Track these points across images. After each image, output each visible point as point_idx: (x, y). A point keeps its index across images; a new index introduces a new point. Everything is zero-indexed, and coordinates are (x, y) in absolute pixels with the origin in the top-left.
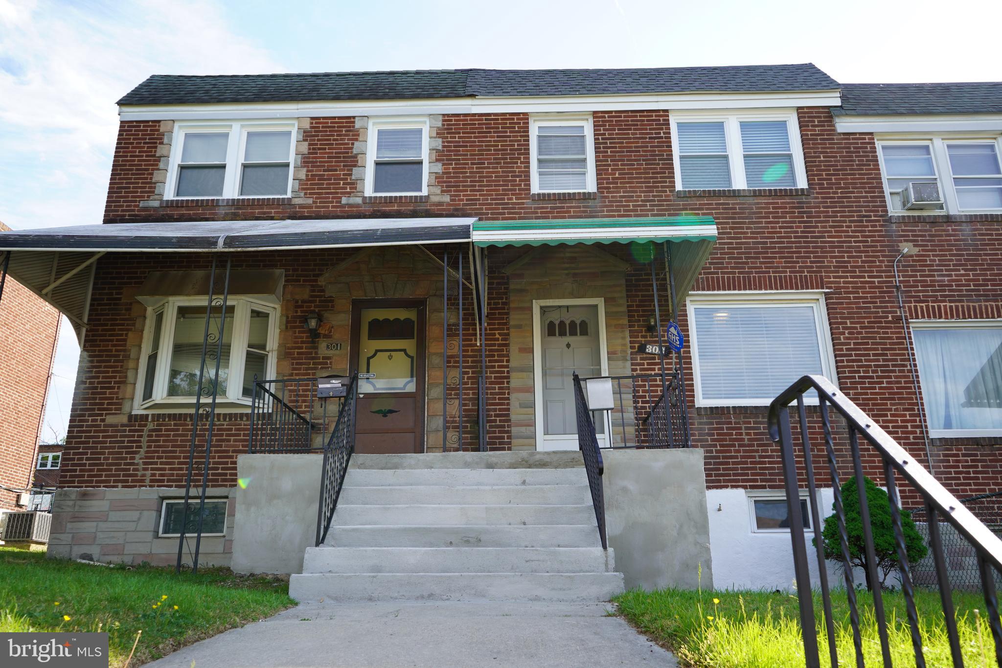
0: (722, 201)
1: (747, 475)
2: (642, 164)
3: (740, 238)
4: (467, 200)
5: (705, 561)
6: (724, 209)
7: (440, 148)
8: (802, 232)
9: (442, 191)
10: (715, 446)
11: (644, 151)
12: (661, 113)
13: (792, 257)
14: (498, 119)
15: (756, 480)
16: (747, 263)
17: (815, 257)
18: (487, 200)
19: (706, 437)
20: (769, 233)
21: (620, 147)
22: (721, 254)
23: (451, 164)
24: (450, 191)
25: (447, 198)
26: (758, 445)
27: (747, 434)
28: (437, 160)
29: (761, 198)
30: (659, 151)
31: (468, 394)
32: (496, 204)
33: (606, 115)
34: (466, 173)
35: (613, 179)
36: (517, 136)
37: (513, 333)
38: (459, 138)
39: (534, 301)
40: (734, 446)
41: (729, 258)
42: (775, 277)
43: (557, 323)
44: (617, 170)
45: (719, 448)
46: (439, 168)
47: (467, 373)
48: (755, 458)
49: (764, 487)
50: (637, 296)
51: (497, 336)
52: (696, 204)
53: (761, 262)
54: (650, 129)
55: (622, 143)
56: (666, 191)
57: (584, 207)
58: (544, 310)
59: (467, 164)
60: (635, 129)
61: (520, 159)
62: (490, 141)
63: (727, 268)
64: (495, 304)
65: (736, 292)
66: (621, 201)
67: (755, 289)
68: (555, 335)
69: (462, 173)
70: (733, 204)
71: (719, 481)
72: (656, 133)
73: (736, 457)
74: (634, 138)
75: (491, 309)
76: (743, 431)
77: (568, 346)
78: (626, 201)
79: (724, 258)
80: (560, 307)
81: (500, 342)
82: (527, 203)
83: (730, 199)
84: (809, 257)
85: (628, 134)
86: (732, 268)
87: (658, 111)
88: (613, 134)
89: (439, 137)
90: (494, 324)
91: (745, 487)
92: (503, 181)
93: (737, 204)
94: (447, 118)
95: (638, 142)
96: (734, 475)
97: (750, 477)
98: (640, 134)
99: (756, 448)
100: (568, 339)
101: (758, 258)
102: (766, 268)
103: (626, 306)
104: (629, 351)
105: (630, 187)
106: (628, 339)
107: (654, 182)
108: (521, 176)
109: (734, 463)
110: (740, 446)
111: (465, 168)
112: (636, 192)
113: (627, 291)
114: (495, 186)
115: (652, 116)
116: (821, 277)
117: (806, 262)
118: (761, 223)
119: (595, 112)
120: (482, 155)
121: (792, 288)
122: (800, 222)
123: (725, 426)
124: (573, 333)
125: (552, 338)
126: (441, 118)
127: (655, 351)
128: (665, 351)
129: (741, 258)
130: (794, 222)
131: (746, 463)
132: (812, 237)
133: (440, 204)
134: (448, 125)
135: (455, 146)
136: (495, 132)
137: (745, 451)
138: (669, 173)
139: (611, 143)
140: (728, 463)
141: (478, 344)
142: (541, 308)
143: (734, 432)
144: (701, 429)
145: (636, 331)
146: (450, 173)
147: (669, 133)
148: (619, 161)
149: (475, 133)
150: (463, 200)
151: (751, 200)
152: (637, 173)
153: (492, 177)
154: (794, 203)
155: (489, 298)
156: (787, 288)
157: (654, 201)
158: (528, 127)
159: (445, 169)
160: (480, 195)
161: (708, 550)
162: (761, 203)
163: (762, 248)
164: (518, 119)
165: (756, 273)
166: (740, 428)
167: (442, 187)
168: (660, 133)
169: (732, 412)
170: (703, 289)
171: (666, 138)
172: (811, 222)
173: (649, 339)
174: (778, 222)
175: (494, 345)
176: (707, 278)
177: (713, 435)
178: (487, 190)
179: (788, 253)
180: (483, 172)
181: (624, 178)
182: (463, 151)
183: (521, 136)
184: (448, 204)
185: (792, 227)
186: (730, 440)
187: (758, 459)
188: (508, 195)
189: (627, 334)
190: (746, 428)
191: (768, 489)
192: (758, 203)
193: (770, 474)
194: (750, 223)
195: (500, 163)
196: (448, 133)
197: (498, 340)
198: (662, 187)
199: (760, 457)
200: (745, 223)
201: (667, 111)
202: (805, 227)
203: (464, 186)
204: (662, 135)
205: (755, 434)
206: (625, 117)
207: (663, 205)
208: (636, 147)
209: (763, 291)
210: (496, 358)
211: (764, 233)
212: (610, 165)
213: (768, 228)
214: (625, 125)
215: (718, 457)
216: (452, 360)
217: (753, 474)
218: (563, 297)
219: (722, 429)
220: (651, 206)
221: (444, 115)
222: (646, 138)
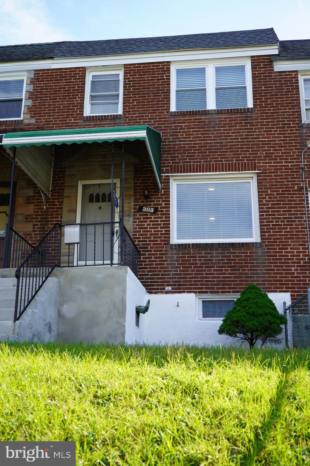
0: (198, 118)
1: (197, 285)
2: (151, 96)
3: (207, 140)
4: (45, 122)
5: (122, 333)
6: (198, 122)
7: (32, 90)
8: (246, 135)
9: (31, 117)
10: (180, 267)
11: (153, 88)
12: (166, 64)
13: (238, 151)
14: (67, 72)
15: (202, 288)
16: (209, 155)
17: (252, 151)
18: (57, 121)
19: (175, 262)
20: (225, 136)
21: (138, 86)
22: (194, 150)
23: (38, 100)
24: (36, 117)
25: (33, 121)
26: (206, 267)
27: (200, 260)
28: (29, 98)
29: (222, 114)
30: (162, 87)
31: (37, 237)
32: (62, 123)
33: (132, 66)
34: (46, 105)
35: (132, 106)
36: (77, 82)
37: (66, 201)
38: (43, 84)
39: (79, 181)
40: (191, 267)
41: (198, 153)
42: (226, 164)
43: (95, 194)
44: (135, 100)
45: (182, 269)
46: (30, 103)
47: (37, 225)
48: (203, 275)
49: (207, 292)
50: (141, 177)
51: (56, 203)
52: (181, 120)
53: (218, 155)
54: (158, 74)
55: (140, 83)
56: (164, 112)
57: (114, 124)
58: (84, 186)
59: (47, 100)
60: (148, 75)
61: (78, 95)
62: (61, 85)
63: (197, 159)
64: (56, 184)
65: (201, 173)
66: (136, 120)
67: (213, 171)
68: (93, 202)
69: (43, 105)
70: (204, 119)
71: (180, 289)
72: (161, 77)
73: (192, 274)
74: (148, 80)
75: (54, 187)
76: (197, 259)
77: (100, 208)
78: (139, 119)
79: (195, 153)
80: (94, 185)
81: (58, 206)
82: (80, 123)
83: (203, 116)
84: (249, 151)
85: (144, 78)
86: (200, 159)
87: (164, 62)
88: (135, 78)
89: (32, 84)
90: (55, 196)
91: (195, 292)
92: (67, 109)
93: (207, 119)
94: (37, 72)
95: (149, 83)
96: (190, 285)
97: (199, 286)
98: (151, 77)
99: (204, 269)
100: (101, 204)
101: (217, 152)
102: (221, 158)
103: (133, 183)
104: (133, 211)
105: (142, 111)
106: (133, 203)
107: (157, 107)
108: (78, 106)
109: (190, 278)
110: (195, 267)
111: (45, 102)
112: (146, 113)
113: (135, 174)
114: (62, 112)
115: (159, 66)
116: (255, 163)
117: (247, 154)
118: (221, 130)
119: (125, 65)
120: (56, 94)
121: (236, 171)
122: (245, 129)
123: (186, 255)
124: (104, 200)
125: (91, 204)
126: (33, 72)
127: (148, 210)
128: (154, 210)
129: (206, 153)
130: (241, 129)
131: (197, 278)
132: (252, 138)
133: (30, 124)
134: (37, 76)
135: (40, 89)
136: (64, 80)
137: (197, 271)
138: (167, 101)
139: (133, 84)
140: (186, 278)
141: (45, 208)
142: (83, 186)
143: (192, 259)
144: (172, 257)
145: (139, 199)
146: (36, 105)
147: (170, 76)
148: (137, 94)
149: (52, 81)
150: (42, 122)
151: (215, 116)
152: (147, 102)
153: (61, 107)
154: (242, 117)
155: (53, 180)
156: (232, 171)
157: (156, 118)
158: (85, 76)
159: (34, 103)
160: (53, 118)
161: (124, 326)
162: (222, 118)
163: (220, 146)
164: (79, 71)
165: (214, 161)
166: (196, 257)
167: (31, 114)
168: (163, 76)
169: (191, 247)
170: (181, 172)
171: (167, 79)
172: (252, 129)
173: (145, 203)
174: (231, 130)
175: (54, 208)
176: (184, 165)
177: (179, 261)
178: (57, 115)
179: (236, 148)
180: (55, 105)
181: (139, 105)
182: (45, 92)
183: (80, 82)
184: (34, 125)
185: (240, 132)
186: (189, 264)
187: (205, 276)
188: (69, 118)
189: (132, 200)
190: (199, 257)
191: (209, 294)
192: (220, 118)
193: (211, 285)
194: (214, 130)
195: (66, 98)
196: (37, 81)
197: (56, 205)
198: (162, 110)
199: (207, 274)
200: (210, 131)
201: (169, 62)
202: (248, 132)
203: (44, 113)
204: (165, 77)
205: (204, 260)
206: (143, 67)
207: (161, 121)
208: (148, 86)
209: (218, 173)
210: (55, 216)
211: (222, 136)
212: (131, 97)
213: (224, 133)
214: (143, 72)
215: (181, 274)
216: (29, 217)
217: (201, 285)
218: (96, 179)
219: (185, 257)
220: (154, 122)
221: (35, 70)
222: (154, 80)
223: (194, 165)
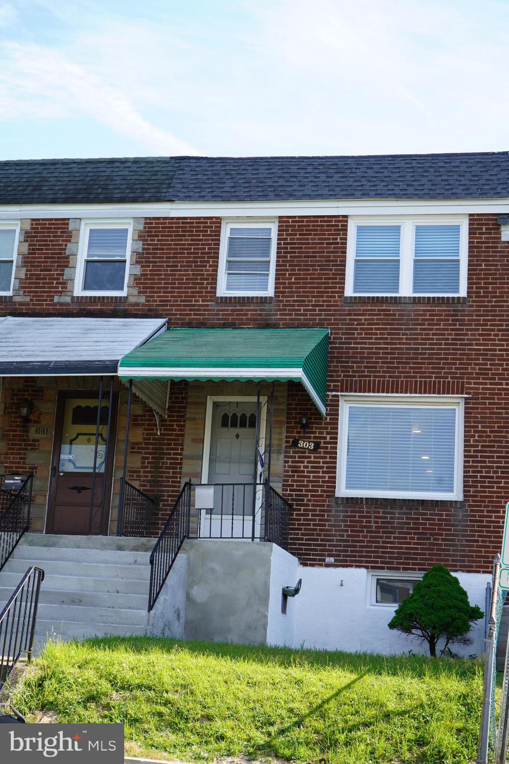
0: (384, 308)
1: (370, 557)
2: (316, 270)
3: (395, 344)
4: (160, 301)
5: (263, 625)
6: (385, 315)
7: (140, 250)
8: (453, 339)
9: (139, 292)
10: (347, 531)
11: (320, 257)
12: (341, 219)
13: (439, 363)
14: (192, 223)
15: (377, 562)
16: (398, 368)
17: (460, 364)
18: (177, 301)
19: (341, 523)
20: (422, 339)
21: (299, 252)
22: (376, 358)
23: (149, 266)
24: (146, 292)
25: (142, 300)
26: (383, 532)
27: (375, 522)
28: (137, 262)
29: (421, 305)
30: (334, 257)
31: (147, 477)
32: (185, 305)
33: (290, 220)
34: (161, 275)
35: (289, 283)
36: (208, 240)
37: (188, 425)
38: (158, 240)
39: (208, 397)
40: (363, 532)
41: (382, 363)
42: (421, 382)
43: (230, 415)
44: (293, 275)
45: (349, 533)
46: (138, 270)
47: (148, 458)
48: (379, 543)
49: (383, 568)
50: (297, 395)
51: (175, 427)
52: (360, 310)
53: (410, 368)
54: (329, 235)
55: (301, 248)
56: (334, 297)
57: (260, 310)
58: (216, 405)
59: (163, 266)
60: (315, 235)
61: (208, 262)
62: (184, 244)
63: (379, 372)
64: (176, 398)
65: (385, 394)
66: (294, 306)
67: (401, 392)
68: (227, 426)
69: (158, 275)
70: (394, 310)
71: (346, 561)
72: (333, 239)
73: (363, 542)
74: (313, 244)
75: (172, 403)
76: (372, 520)
77: (237, 436)
78: (298, 306)
79: (378, 363)
80: (230, 403)
81: (177, 432)
82: (211, 305)
83: (392, 305)
84: (455, 364)
85: (308, 239)
86: (384, 372)
87: (338, 216)
88: (294, 239)
89: (140, 240)
90: (173, 416)
91: (367, 567)
92: (193, 283)
93: (398, 310)
94: (149, 222)
95: (315, 248)
96: (360, 557)
97: (372, 559)
98: (319, 239)
99: (381, 534)
100: (238, 430)
101: (409, 363)
102: (414, 372)
103: (286, 404)
104: (284, 445)
105: (304, 292)
106: (284, 435)
107: (325, 288)
108: (208, 279)
109: (360, 547)
110: (368, 532)
111: (160, 270)
112: (308, 297)
113: (289, 390)
114: (186, 288)
115: (331, 221)
116: (463, 383)
117: (451, 368)
118: (417, 329)
119: (280, 217)
120: (176, 258)
121: (434, 393)
122: (452, 330)
123: (357, 514)
124: (243, 425)
125: (225, 429)
126: (143, 221)
127: (306, 446)
128: (314, 446)
129: (393, 363)
130: (447, 330)
131: (371, 547)
132: (461, 345)
133: (137, 304)
134: (149, 228)
135: (153, 249)
136: (189, 236)
137: (371, 537)
138: (340, 279)
139: (291, 248)
140: (355, 546)
141: (159, 434)
142: (214, 403)
143: (365, 520)
144: (337, 516)
145: (292, 427)
146: (147, 275)
147: (346, 239)
148: (296, 266)
149: (171, 236)
150: (156, 301)
151: (410, 307)
152: (311, 279)
153: (183, 279)
154: (449, 311)
155: (171, 393)
156: (430, 393)
157: (323, 306)
158: (220, 231)
159: (143, 270)
160: (172, 297)
161: (266, 617)
162: (420, 310)
163: (414, 354)
164: (211, 223)
165: (405, 377)
166: (370, 517)
167: (140, 288)
168: (337, 239)
169: (364, 503)
170: (355, 392)
171: (342, 243)
172: (462, 330)
173: (302, 435)
174: (432, 329)
175: (172, 435)
176: (360, 381)
177: (347, 521)
178: (178, 292)
179: (436, 359)
180: (175, 275)
181: (299, 283)
182: (160, 253)
183: (212, 240)
184: (143, 305)
185: (444, 334)
186: (361, 526)
187: (381, 545)
188: (195, 297)
189: (284, 430)
190: (376, 517)
191: (386, 570)
192: (416, 310)
193: (390, 558)
194: (406, 329)
195: (191, 266)
196: (149, 236)
197: (175, 430)
198: (332, 292)
199: (384, 542)
200: (401, 329)
201: (346, 216)
202: (456, 335)
203: (158, 288)
204: (339, 240)
205: (382, 523)
206: (307, 222)
207: (330, 310)
208: (313, 252)
209: (408, 395)
210: (172, 446)
211: (417, 339)
212: (287, 270)
213: (422, 334)
214: (307, 230)
215: (348, 541)
216: (136, 446)
217: (375, 557)
218: (233, 395)
219: (355, 517)
220: (320, 310)
221: (146, 218)
222: (323, 244)
223: (374, 381)
